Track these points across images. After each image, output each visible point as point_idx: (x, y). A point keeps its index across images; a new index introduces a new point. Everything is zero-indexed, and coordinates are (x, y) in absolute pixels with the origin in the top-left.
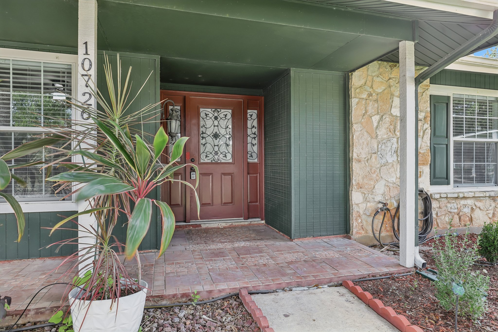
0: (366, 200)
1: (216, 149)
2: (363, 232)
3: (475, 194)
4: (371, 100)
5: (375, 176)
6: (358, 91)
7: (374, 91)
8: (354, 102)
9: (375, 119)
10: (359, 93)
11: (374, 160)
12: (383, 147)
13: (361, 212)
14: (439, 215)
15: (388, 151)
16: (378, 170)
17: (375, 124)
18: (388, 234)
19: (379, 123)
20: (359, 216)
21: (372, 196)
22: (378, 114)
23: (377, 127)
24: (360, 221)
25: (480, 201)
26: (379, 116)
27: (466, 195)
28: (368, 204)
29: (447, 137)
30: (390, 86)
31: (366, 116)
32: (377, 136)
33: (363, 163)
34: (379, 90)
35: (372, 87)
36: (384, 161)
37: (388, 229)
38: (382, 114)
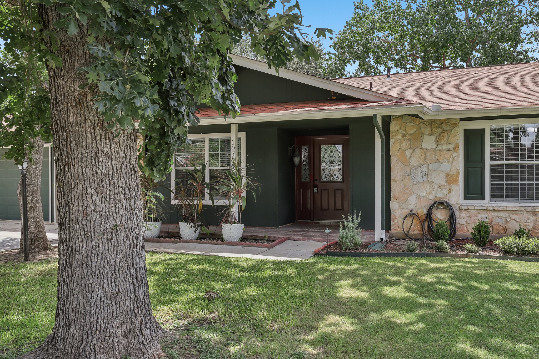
0: (400, 208)
1: (332, 172)
2: (399, 229)
3: (507, 208)
4: (405, 140)
5: (408, 191)
6: (394, 134)
7: (408, 133)
8: (392, 141)
9: (408, 152)
10: (395, 136)
11: (407, 180)
12: (414, 171)
13: (398, 216)
14: (468, 222)
15: (419, 174)
16: (411, 187)
17: (408, 156)
18: (419, 232)
19: (411, 154)
20: (396, 218)
21: (406, 205)
22: (411, 148)
23: (410, 158)
24: (396, 221)
25: (517, 214)
26: (411, 150)
27: (496, 208)
28: (403, 210)
29: (482, 162)
30: (420, 128)
31: (401, 150)
32: (410, 164)
33: (398, 182)
34: (412, 132)
35: (405, 130)
36: (416, 181)
37: (419, 229)
38: (414, 148)
